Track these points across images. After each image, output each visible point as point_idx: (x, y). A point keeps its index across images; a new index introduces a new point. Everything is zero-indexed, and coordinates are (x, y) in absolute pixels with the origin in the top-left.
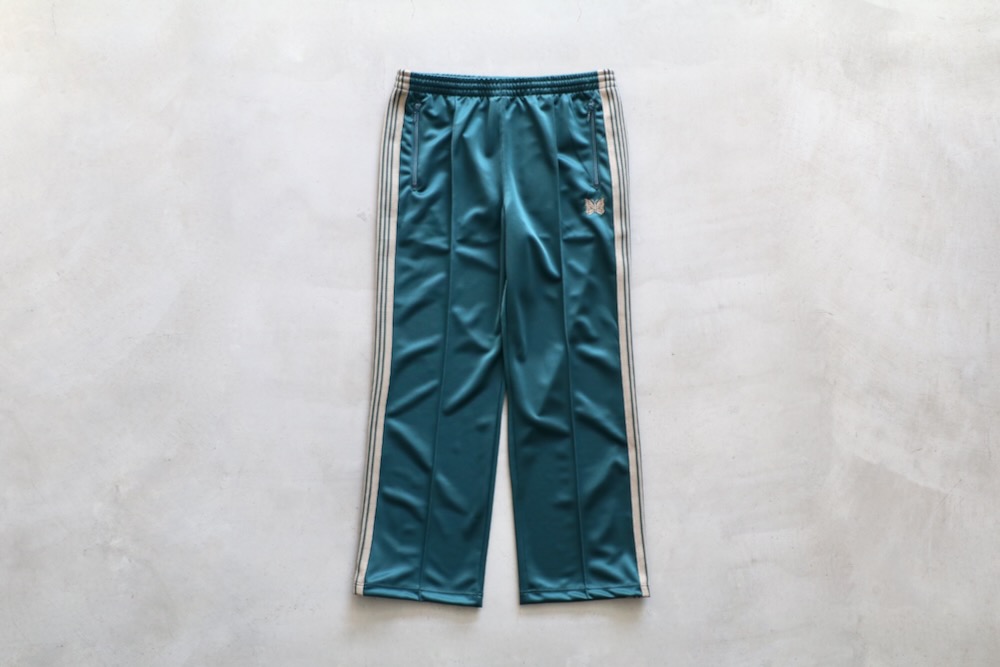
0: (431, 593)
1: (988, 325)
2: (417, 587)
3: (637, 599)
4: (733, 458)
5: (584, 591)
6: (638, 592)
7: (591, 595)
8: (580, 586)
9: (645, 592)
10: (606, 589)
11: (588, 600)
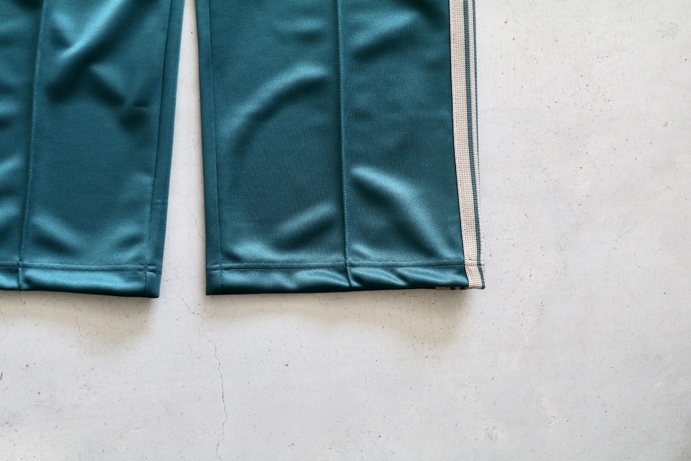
0: (44, 270)
2: (15, 259)
3: (457, 291)
5: (343, 270)
6: (460, 279)
7: (357, 278)
8: (336, 258)
9: (473, 279)
10: (390, 268)
11: (350, 289)
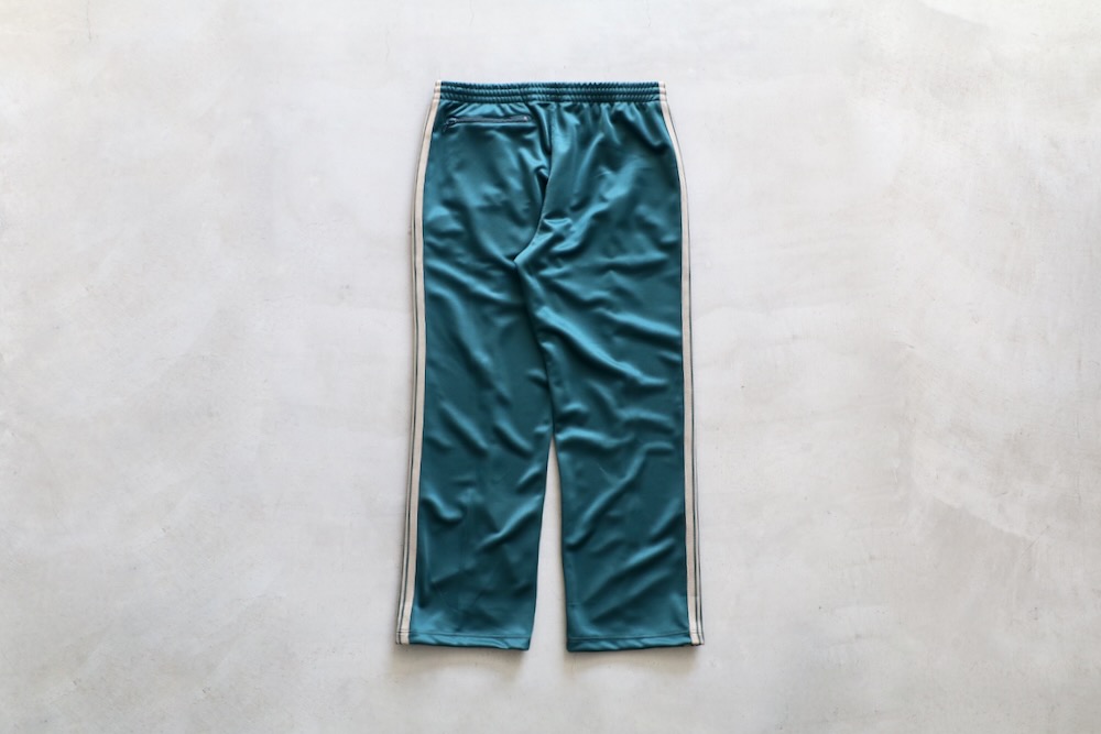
1: (1079, 362)
4: (806, 499)
